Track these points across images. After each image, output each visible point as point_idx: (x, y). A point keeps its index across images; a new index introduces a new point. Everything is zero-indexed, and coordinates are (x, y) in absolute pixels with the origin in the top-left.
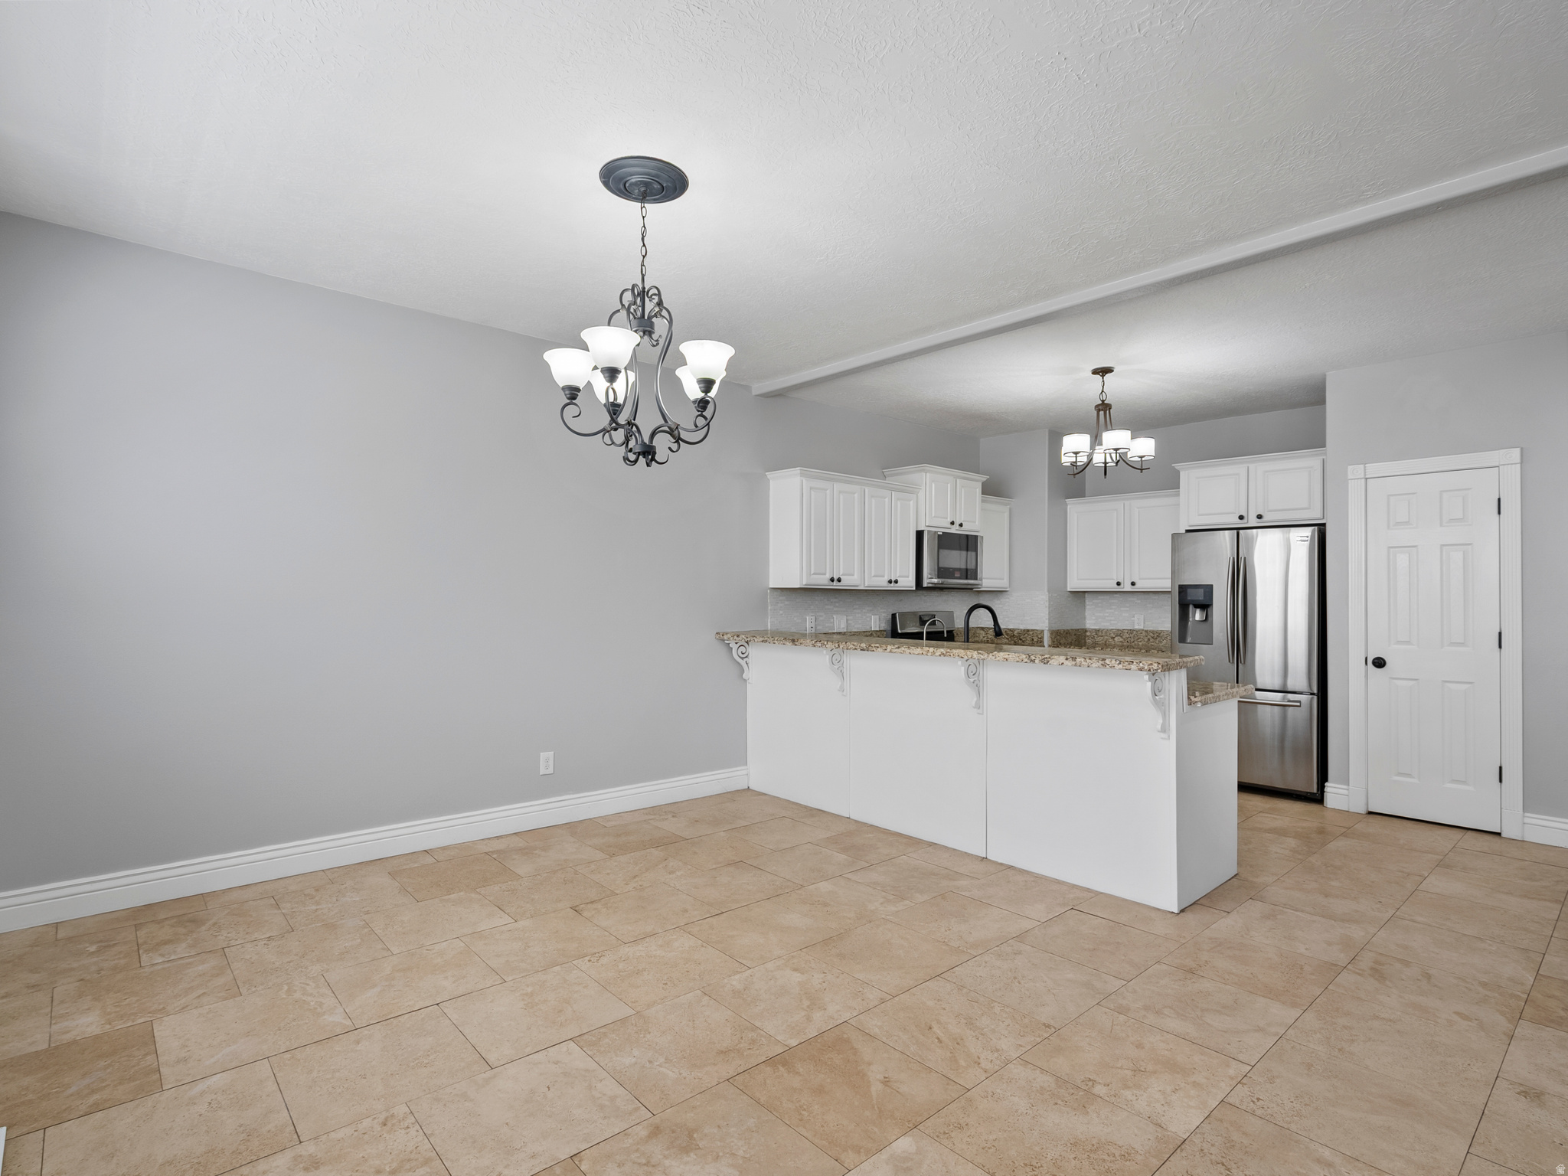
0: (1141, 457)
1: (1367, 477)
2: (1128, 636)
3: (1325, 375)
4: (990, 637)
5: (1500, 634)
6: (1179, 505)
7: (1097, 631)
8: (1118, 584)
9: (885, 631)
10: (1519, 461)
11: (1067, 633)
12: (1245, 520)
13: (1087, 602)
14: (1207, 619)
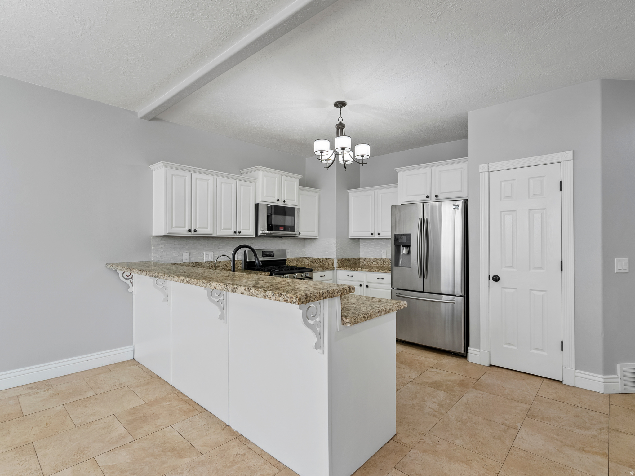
0: (362, 156)
1: (489, 171)
2: (379, 261)
3: (467, 114)
4: (310, 262)
5: (562, 262)
6: (398, 192)
7: (365, 259)
8: (372, 234)
9: (241, 260)
10: (572, 158)
11: (348, 260)
12: (430, 198)
13: (361, 244)
14: (409, 252)
